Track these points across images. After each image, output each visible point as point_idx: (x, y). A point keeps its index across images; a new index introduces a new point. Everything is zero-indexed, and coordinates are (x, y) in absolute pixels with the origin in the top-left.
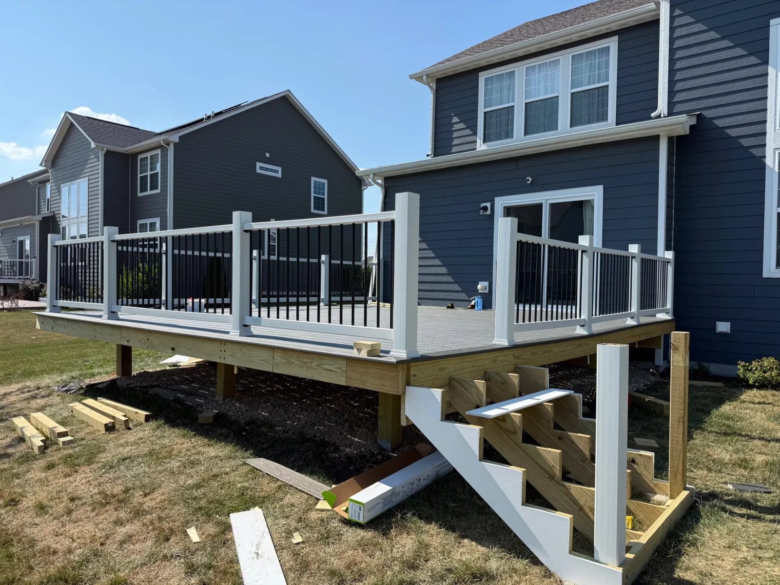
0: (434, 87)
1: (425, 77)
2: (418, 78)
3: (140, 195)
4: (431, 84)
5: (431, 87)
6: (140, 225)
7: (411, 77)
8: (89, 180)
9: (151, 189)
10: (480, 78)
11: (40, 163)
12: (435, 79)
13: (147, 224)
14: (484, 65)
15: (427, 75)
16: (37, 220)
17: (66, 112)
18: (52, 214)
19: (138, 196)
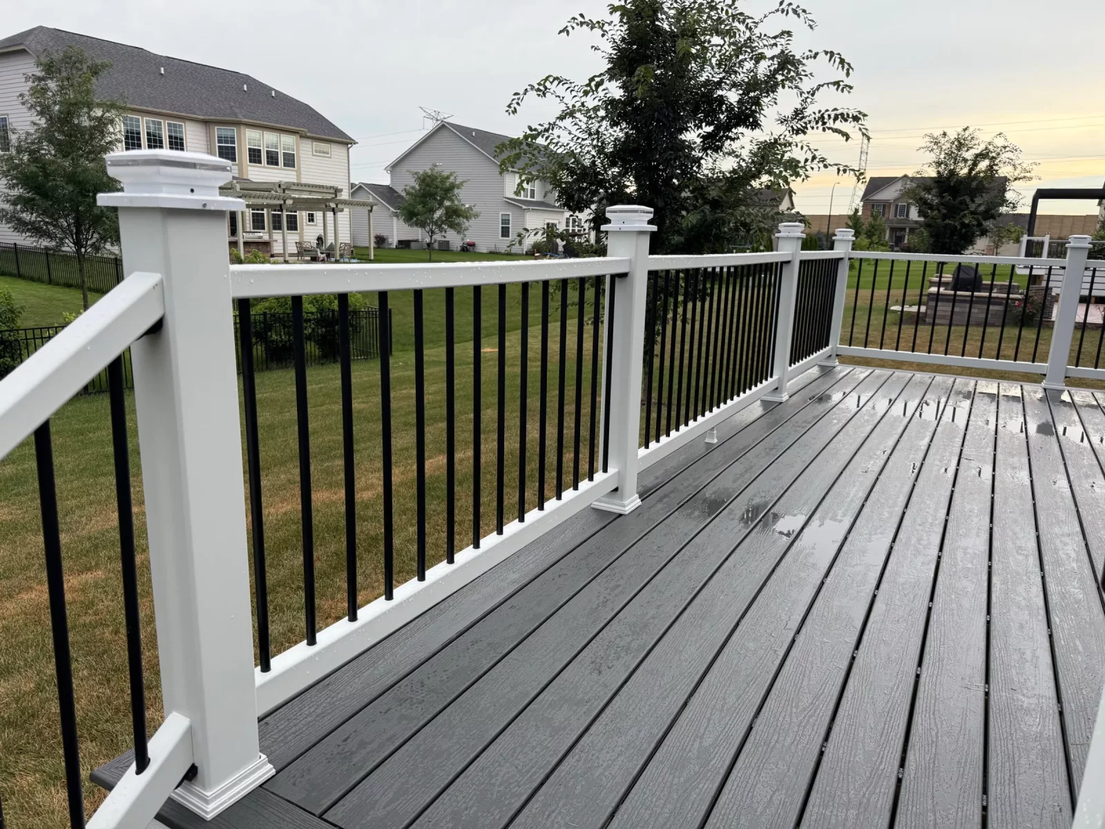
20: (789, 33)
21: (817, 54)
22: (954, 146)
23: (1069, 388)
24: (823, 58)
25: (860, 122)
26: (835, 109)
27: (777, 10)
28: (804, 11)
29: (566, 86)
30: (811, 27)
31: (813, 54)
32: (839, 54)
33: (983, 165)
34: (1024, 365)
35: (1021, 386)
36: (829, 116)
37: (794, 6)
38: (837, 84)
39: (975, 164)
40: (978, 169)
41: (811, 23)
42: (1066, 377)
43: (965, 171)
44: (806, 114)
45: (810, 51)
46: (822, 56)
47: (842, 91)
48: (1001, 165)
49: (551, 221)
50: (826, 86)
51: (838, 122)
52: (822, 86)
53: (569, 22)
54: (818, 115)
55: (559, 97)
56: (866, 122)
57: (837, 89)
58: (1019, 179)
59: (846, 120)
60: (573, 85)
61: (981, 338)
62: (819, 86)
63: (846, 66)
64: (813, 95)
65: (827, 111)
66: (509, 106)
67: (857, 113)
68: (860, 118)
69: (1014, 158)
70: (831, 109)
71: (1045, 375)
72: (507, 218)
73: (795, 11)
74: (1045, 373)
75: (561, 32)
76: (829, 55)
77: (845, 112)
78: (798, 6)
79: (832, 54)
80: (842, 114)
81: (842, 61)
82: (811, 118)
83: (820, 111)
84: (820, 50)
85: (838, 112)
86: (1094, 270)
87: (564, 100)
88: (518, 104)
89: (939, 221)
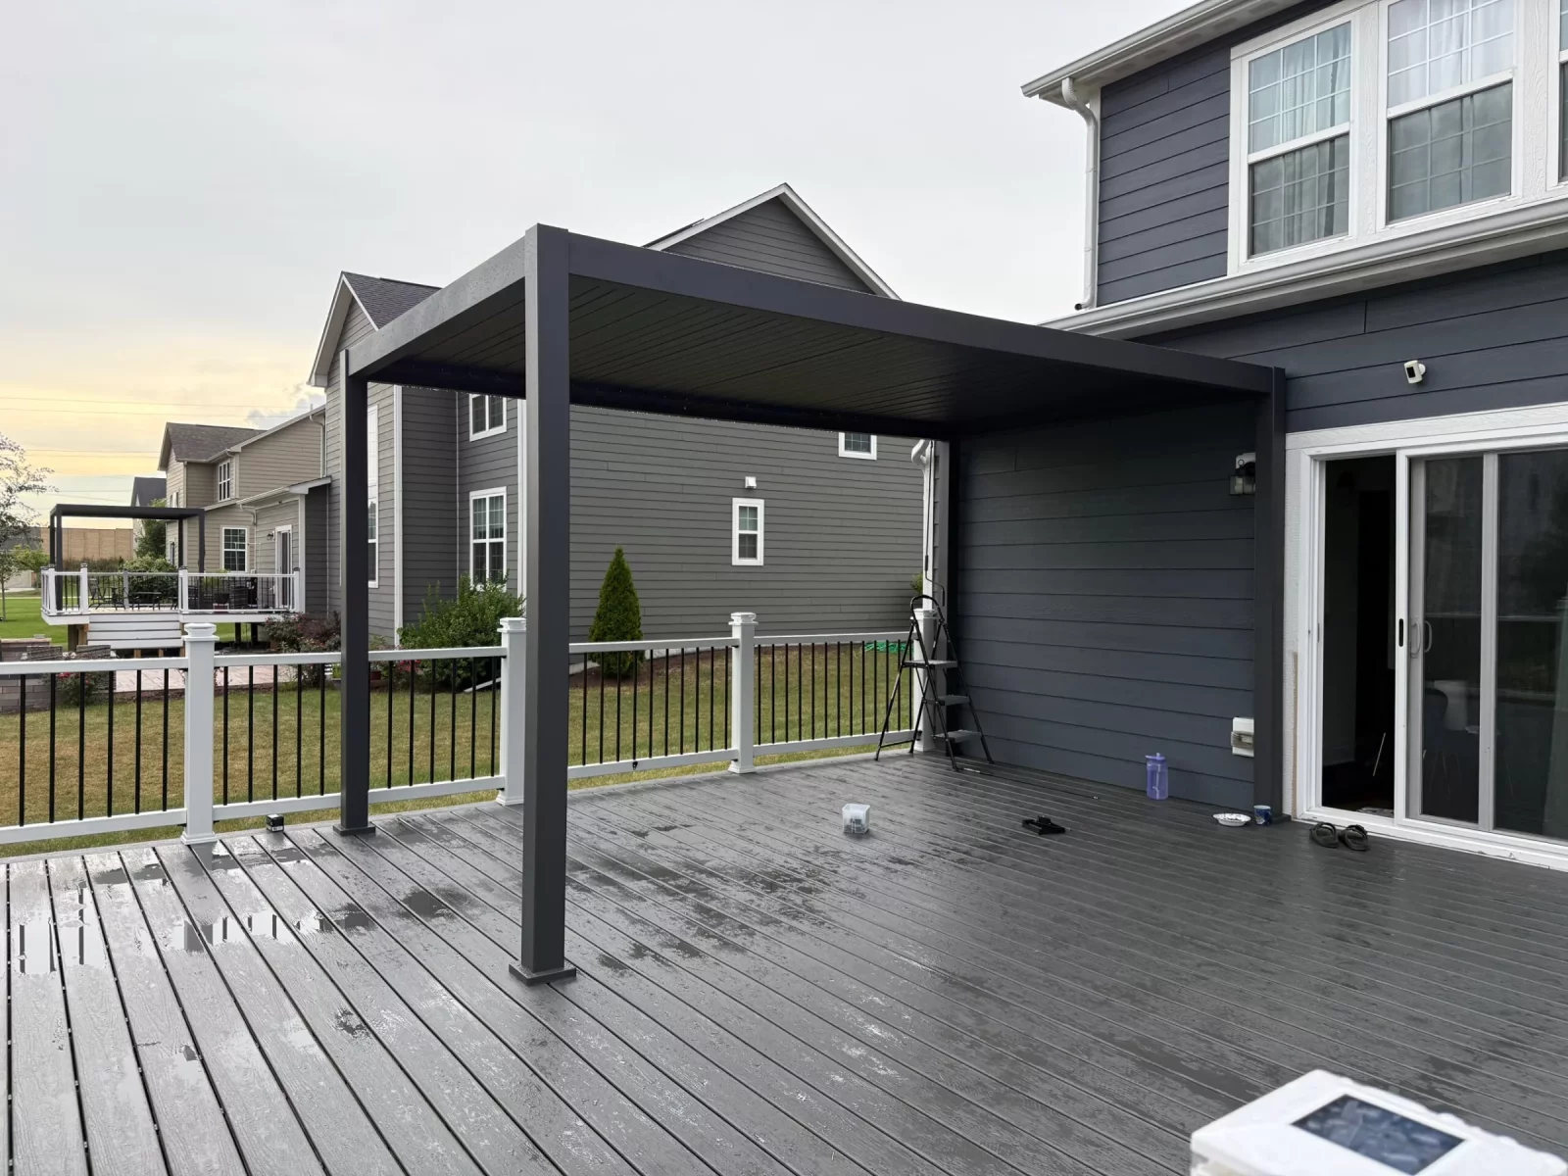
0: (1097, 113)
1: (1066, 85)
2: (1049, 91)
3: (474, 437)
4: (1088, 106)
5: (1087, 115)
6: (475, 501)
7: (1029, 91)
8: (379, 410)
9: (491, 426)
10: (1232, 64)
11: (307, 380)
12: (1097, 87)
13: (485, 499)
14: (1246, 23)
15: (1073, 78)
16: (301, 495)
17: (342, 273)
18: (328, 481)
19: (471, 440)
23: (220, 835)
34: (151, 818)
35: (154, 849)
42: (214, 822)
58: (27, 489)
61: (18, 734)
69: (14, 459)
71: (185, 825)
74: (185, 822)
86: (226, 669)
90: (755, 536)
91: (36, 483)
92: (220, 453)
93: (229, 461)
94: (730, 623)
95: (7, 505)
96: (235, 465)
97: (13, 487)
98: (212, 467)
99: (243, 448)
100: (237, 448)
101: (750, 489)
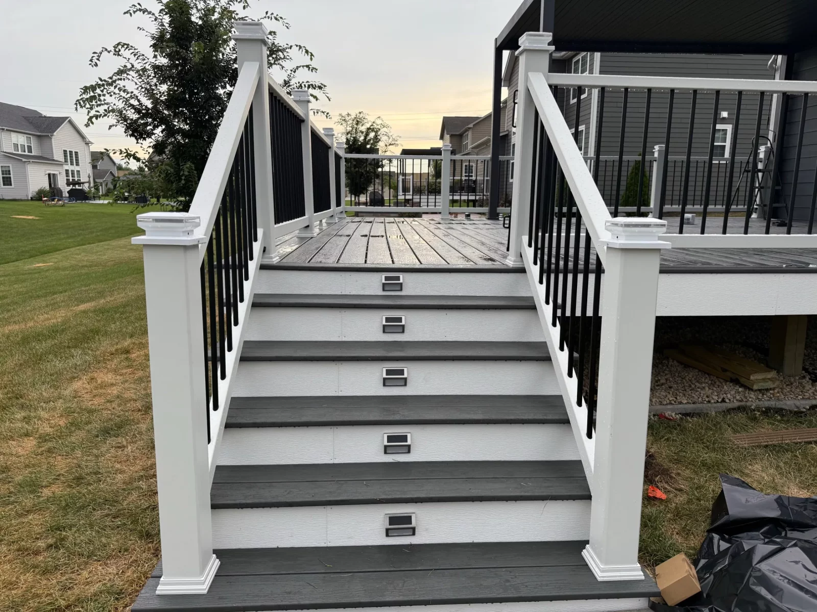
18: (507, 133)
19: (571, 103)
20: (274, 33)
21: (291, 47)
22: (354, 122)
24: (295, 49)
25: (323, 89)
26: (308, 82)
27: (265, 17)
28: (281, 18)
29: (131, 51)
30: (288, 28)
31: (289, 46)
32: (304, 47)
33: (372, 135)
36: (305, 85)
37: (275, 15)
38: (308, 66)
39: (367, 135)
40: (368, 138)
41: (287, 25)
43: (362, 138)
44: (291, 84)
45: (287, 44)
46: (294, 47)
47: (312, 71)
48: (381, 136)
49: (52, 172)
50: (301, 67)
51: (310, 89)
52: (300, 67)
53: (131, 7)
54: (298, 85)
55: (126, 58)
56: (327, 89)
57: (309, 70)
58: (393, 144)
59: (315, 89)
60: (136, 51)
62: (298, 68)
63: (310, 54)
64: (295, 72)
65: (303, 82)
66: (91, 60)
67: (320, 85)
68: (322, 87)
69: (388, 132)
70: (305, 82)
72: (7, 169)
73: (276, 19)
75: (125, 13)
76: (298, 47)
77: (314, 83)
78: (277, 15)
79: (300, 47)
80: (312, 85)
81: (307, 52)
82: (295, 86)
83: (299, 83)
84: (293, 44)
85: (310, 84)
87: (130, 61)
88: (98, 59)
89: (353, 169)
90: (725, 146)
91: (395, 142)
92: (464, 129)
93: (467, 132)
94: (654, 150)
95: (386, 151)
96: (470, 134)
97: (387, 144)
98: (461, 136)
99: (474, 125)
100: (471, 126)
101: (724, 118)
